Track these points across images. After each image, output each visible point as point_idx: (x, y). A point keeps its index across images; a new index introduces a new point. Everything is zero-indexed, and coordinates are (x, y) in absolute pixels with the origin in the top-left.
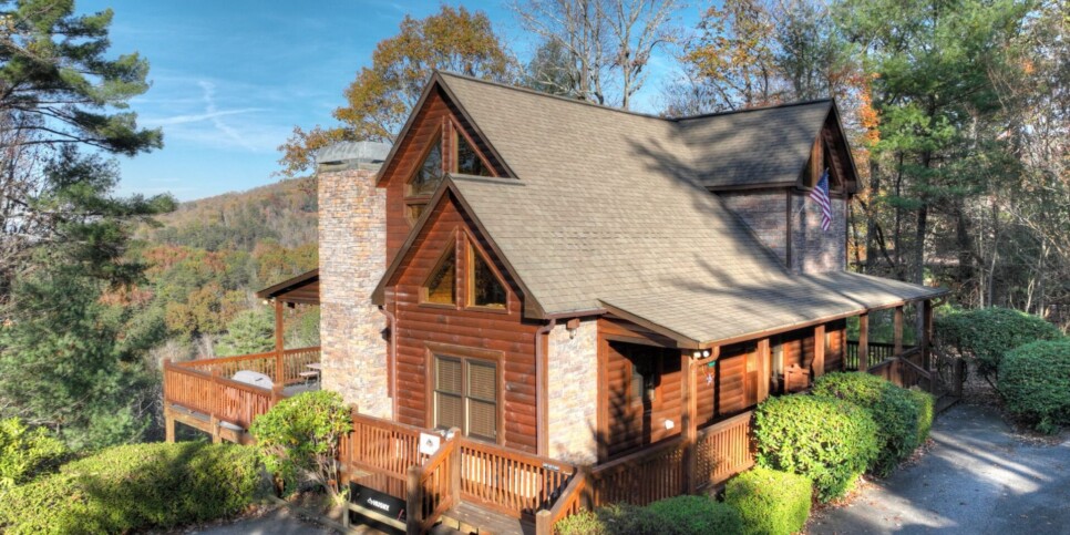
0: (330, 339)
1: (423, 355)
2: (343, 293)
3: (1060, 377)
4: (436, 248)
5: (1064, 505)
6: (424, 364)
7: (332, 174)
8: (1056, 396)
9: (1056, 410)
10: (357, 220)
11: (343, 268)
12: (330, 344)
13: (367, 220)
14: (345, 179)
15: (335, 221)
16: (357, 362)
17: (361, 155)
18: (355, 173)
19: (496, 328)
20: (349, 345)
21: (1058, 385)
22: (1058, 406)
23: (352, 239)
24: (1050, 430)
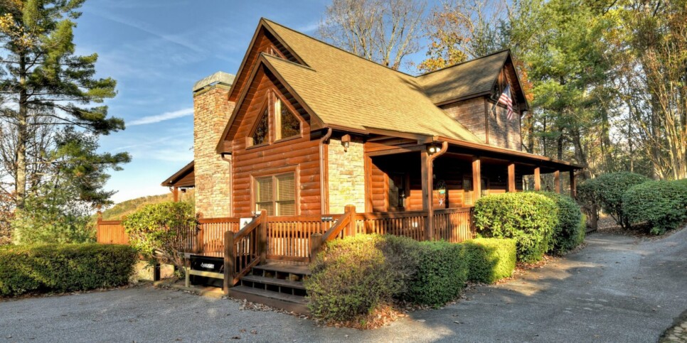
0: (200, 197)
1: (249, 182)
2: (208, 167)
3: (664, 197)
4: (256, 109)
5: (683, 259)
6: (249, 188)
7: (201, 96)
8: (662, 209)
9: (663, 218)
10: (215, 119)
11: (207, 152)
12: (201, 201)
13: (222, 119)
14: (209, 97)
15: (203, 124)
16: (215, 208)
17: (217, 79)
18: (214, 91)
19: (293, 150)
20: (211, 199)
21: (663, 202)
22: (664, 215)
23: (213, 132)
24: (659, 232)
